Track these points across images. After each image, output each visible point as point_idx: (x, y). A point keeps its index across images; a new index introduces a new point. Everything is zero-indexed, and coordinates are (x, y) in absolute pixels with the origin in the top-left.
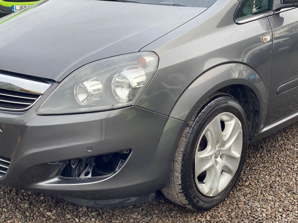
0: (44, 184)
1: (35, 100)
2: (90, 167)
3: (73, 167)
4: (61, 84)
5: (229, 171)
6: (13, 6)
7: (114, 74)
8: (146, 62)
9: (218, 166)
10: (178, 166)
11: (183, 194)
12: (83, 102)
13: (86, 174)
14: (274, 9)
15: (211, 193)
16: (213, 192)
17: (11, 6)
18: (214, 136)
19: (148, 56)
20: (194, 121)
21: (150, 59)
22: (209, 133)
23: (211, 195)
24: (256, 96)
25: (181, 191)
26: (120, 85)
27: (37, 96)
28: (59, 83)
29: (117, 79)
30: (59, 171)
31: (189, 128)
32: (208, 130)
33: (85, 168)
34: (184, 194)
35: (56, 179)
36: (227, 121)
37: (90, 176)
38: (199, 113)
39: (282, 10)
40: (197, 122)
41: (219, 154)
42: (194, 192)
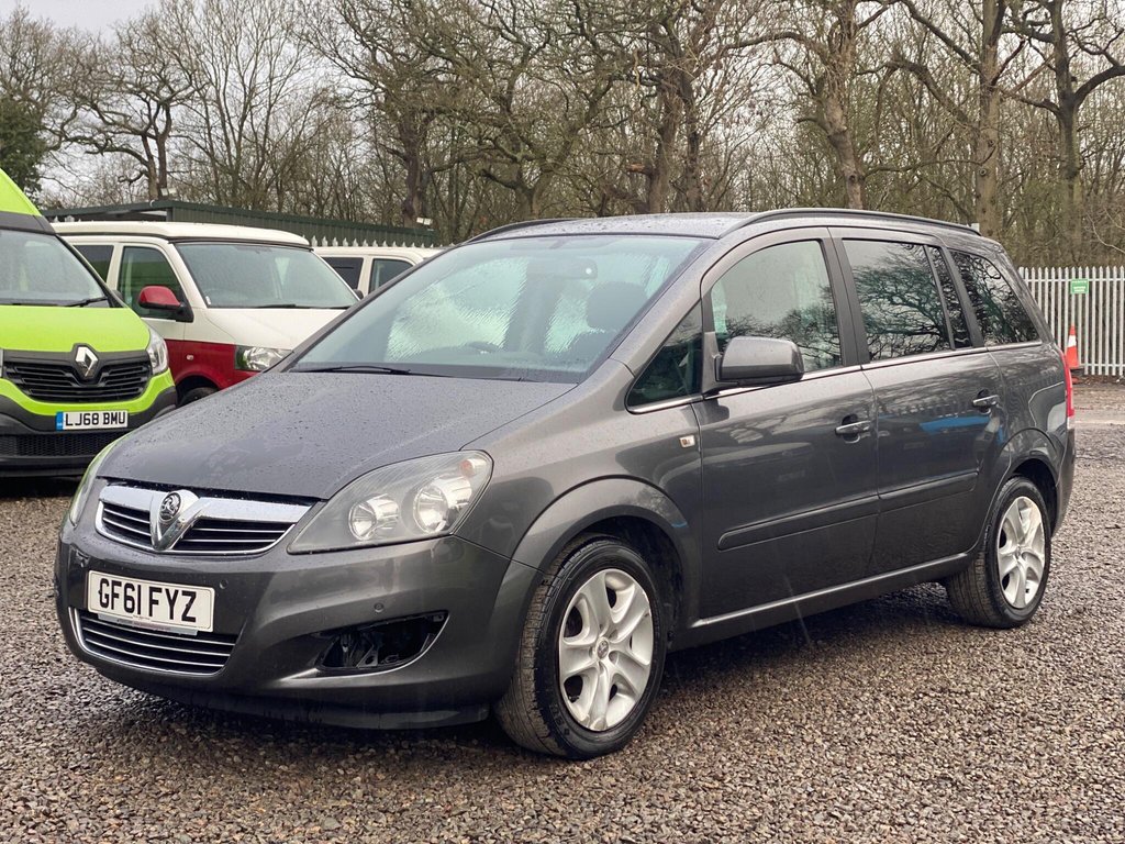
0: (291, 681)
1: (282, 534)
2: (375, 649)
3: (345, 649)
4: (330, 503)
5: (630, 691)
6: (61, 414)
7: (420, 486)
8: (471, 468)
9: (605, 673)
10: (529, 656)
11: (538, 713)
12: (363, 535)
13: (370, 660)
14: (704, 391)
15: (591, 722)
16: (595, 722)
17: (55, 414)
18: (594, 610)
19: (476, 457)
20: (556, 576)
21: (478, 463)
22: (583, 602)
23: (592, 728)
24: (672, 544)
25: (536, 704)
26: (426, 506)
27: (285, 526)
28: (326, 501)
29: (424, 496)
30: (321, 656)
31: (547, 588)
32: (581, 596)
33: (366, 652)
34: (541, 711)
35: (315, 670)
36: (620, 589)
37: (374, 664)
38: (564, 563)
39: (722, 393)
40: (562, 578)
41: (605, 650)
42: (559, 709)
